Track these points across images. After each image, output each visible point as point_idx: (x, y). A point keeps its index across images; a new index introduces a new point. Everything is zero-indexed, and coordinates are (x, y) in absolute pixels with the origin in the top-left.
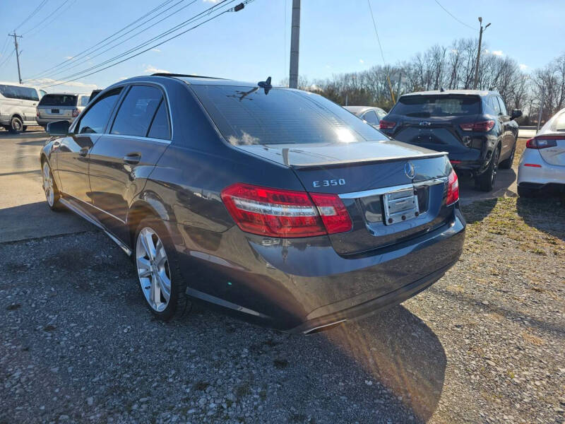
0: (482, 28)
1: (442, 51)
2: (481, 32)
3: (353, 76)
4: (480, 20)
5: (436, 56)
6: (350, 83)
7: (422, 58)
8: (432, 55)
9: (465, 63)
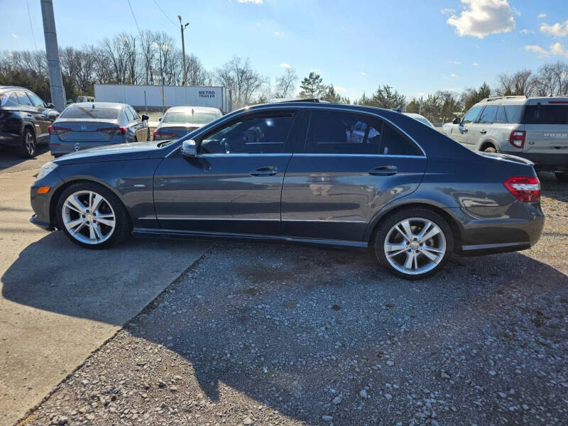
0: (182, 26)
1: (131, 42)
2: (182, 30)
3: (27, 57)
4: (180, 18)
5: (126, 45)
6: (23, 63)
7: (111, 45)
8: (121, 43)
9: (157, 55)
